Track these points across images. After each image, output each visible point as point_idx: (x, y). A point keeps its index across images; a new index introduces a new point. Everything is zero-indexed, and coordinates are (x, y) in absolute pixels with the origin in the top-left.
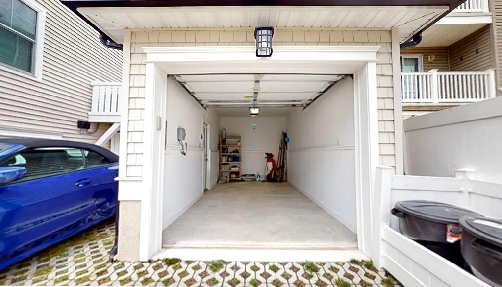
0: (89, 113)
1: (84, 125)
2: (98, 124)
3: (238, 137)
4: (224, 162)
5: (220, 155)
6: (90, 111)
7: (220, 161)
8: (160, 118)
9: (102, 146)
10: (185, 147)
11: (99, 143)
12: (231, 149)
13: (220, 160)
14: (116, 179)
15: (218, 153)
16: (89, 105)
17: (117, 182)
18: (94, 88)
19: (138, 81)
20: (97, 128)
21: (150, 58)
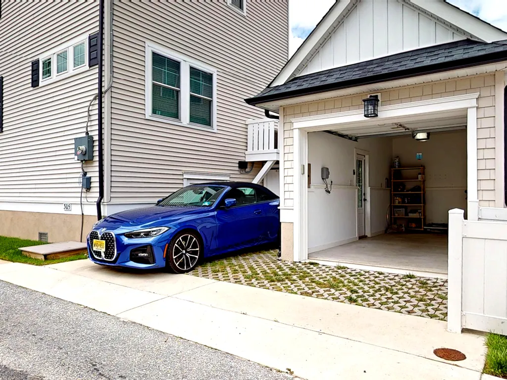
0: (246, 152)
1: (243, 165)
2: (253, 163)
3: (422, 168)
4: (397, 204)
5: (391, 194)
6: (247, 150)
7: (391, 203)
8: (304, 166)
9: (259, 184)
10: (329, 186)
11: (256, 181)
12: (410, 185)
13: (392, 200)
14: (279, 208)
15: (388, 192)
16: (245, 144)
17: (279, 209)
18: (249, 127)
19: (289, 142)
20: (252, 166)
21: (296, 125)
